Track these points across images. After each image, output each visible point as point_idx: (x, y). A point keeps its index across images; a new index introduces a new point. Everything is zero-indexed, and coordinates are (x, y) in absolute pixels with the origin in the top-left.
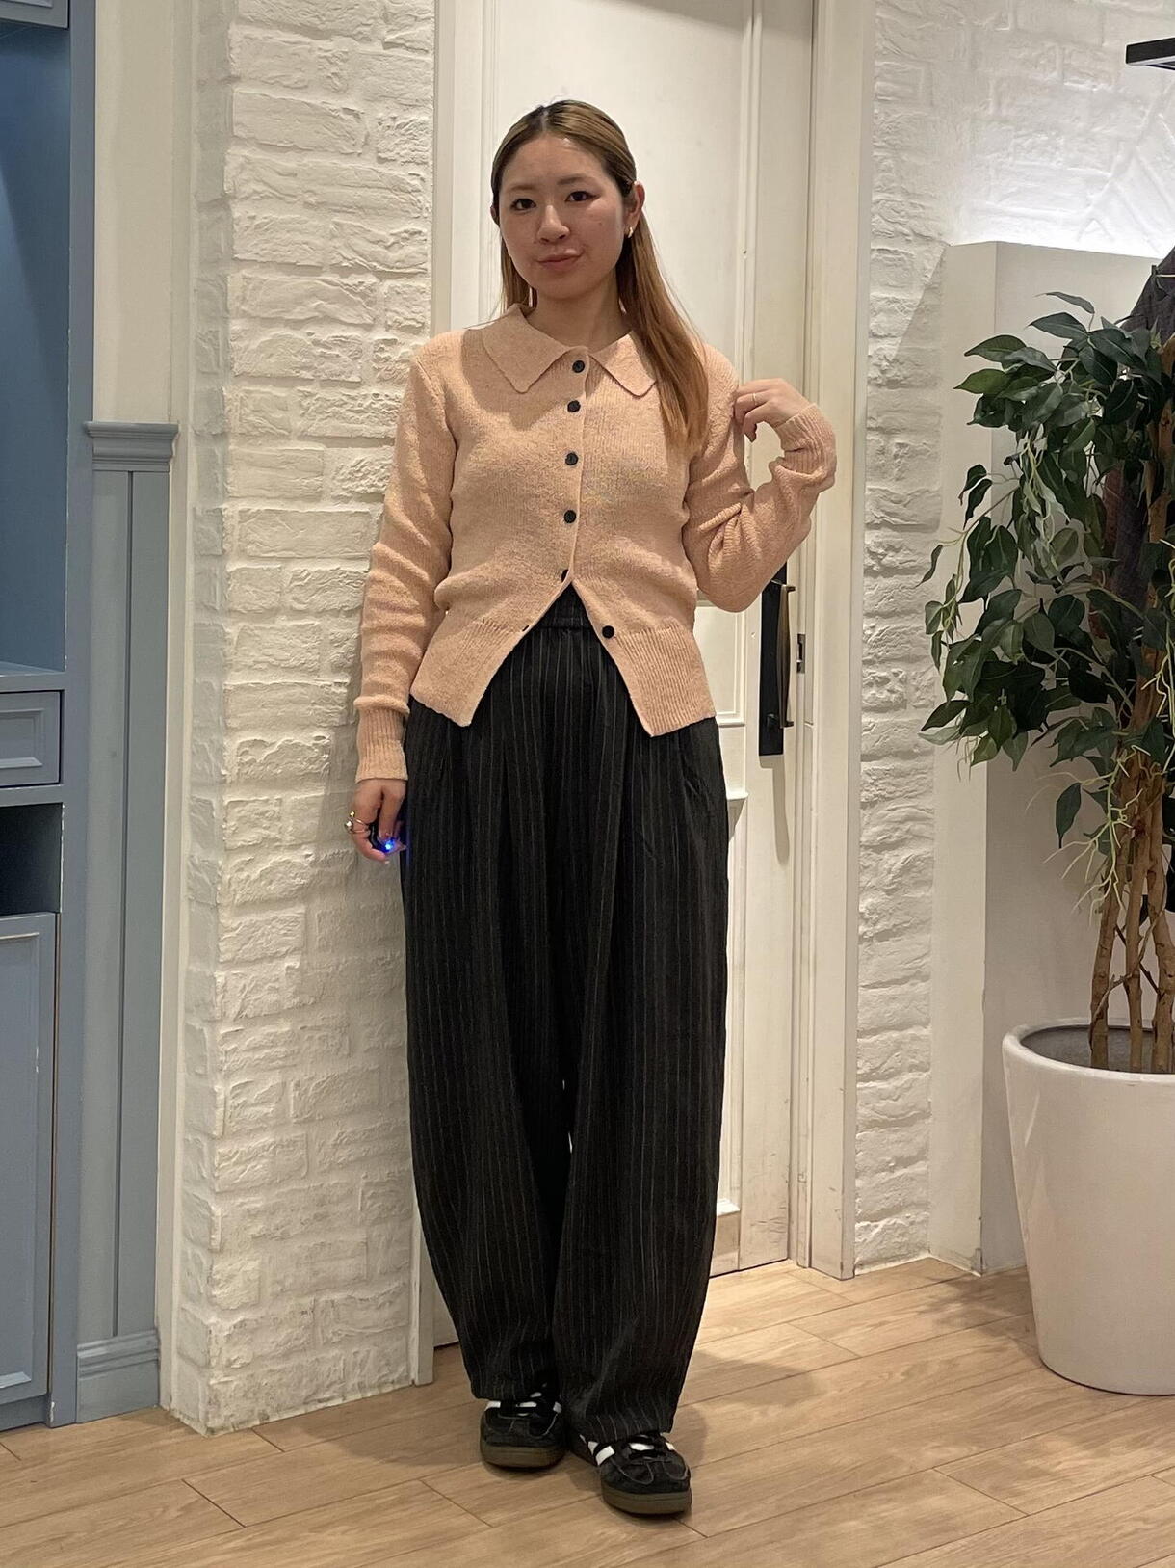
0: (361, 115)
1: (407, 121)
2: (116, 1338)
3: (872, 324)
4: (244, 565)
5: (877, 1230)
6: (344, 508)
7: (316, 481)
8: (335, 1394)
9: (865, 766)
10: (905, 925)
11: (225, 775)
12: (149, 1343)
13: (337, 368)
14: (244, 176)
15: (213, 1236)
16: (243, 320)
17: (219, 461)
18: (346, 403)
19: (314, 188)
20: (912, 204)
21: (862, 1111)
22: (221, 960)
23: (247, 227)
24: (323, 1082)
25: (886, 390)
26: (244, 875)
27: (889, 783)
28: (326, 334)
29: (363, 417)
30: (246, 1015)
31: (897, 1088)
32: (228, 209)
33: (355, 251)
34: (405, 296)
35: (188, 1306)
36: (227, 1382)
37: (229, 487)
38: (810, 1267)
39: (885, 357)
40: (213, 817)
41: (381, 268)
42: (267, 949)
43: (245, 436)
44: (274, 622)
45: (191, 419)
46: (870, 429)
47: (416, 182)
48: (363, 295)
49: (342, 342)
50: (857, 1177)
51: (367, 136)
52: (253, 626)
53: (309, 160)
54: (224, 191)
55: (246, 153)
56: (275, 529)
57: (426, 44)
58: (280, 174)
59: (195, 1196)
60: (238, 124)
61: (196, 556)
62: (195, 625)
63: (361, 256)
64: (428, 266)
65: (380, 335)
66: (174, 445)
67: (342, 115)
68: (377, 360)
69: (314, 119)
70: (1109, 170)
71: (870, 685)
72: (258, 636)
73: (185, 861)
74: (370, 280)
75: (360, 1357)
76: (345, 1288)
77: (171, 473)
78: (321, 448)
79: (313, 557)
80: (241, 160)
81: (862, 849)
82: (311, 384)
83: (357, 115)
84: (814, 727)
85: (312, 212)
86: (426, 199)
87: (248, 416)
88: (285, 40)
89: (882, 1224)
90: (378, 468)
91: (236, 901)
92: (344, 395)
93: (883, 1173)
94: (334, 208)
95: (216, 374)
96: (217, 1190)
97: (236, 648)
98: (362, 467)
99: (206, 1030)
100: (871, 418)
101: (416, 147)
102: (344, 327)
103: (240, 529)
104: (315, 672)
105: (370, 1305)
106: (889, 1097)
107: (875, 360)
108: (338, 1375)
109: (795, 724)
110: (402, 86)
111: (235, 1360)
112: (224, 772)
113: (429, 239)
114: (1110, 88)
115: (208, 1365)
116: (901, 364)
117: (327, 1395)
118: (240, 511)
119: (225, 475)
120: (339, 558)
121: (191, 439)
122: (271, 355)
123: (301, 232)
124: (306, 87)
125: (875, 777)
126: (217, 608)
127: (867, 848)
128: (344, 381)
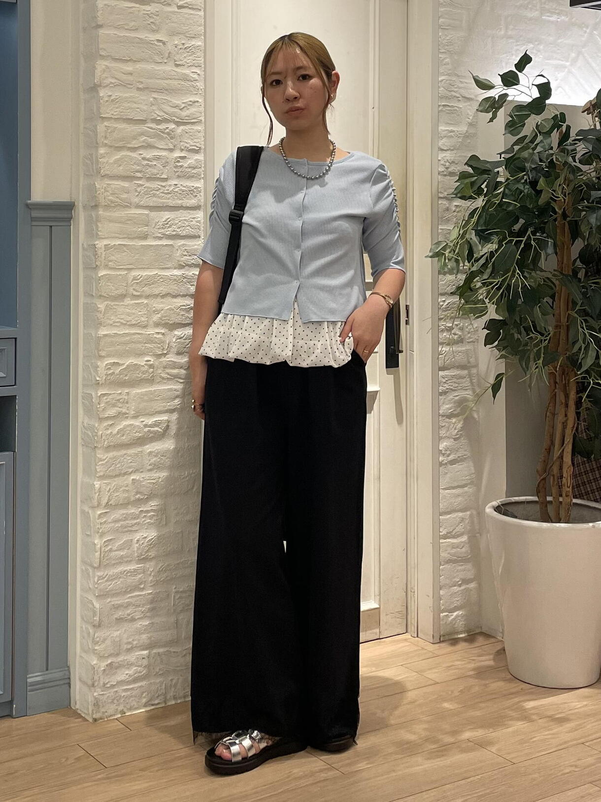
0: (166, 43)
1: (190, 45)
2: (47, 672)
3: (440, 144)
4: (108, 273)
5: (453, 617)
6: (160, 242)
7: (145, 229)
8: (160, 702)
9: (441, 373)
10: (465, 457)
11: (98, 380)
12: (65, 674)
13: (155, 171)
14: (104, 75)
15: (95, 619)
16: (104, 148)
17: (94, 220)
18: (160, 189)
19: (141, 80)
20: (461, 81)
21: (442, 554)
22: (97, 476)
23: (107, 101)
24: (152, 539)
25: (449, 177)
26: (109, 432)
27: (455, 382)
28: (149, 154)
29: (170, 195)
30: (111, 504)
31: (462, 542)
32: (97, 92)
33: (163, 111)
34: (191, 134)
35: (84, 655)
36: (103, 694)
37: (99, 233)
38: (417, 636)
39: (447, 160)
40: (93, 402)
41: (178, 120)
42: (122, 470)
43: (107, 207)
44: (123, 301)
45: (81, 198)
46: (441, 198)
47: (195, 76)
48: (168, 134)
49: (158, 158)
50: (441, 589)
51: (170, 53)
52: (113, 304)
53: (139, 66)
54: (95, 83)
55: (106, 63)
56: (124, 254)
57: (201, 6)
58: (125, 74)
59: (87, 598)
60: (101, 49)
61: (84, 268)
62: (84, 304)
63: (167, 114)
64: (202, 118)
65: (177, 154)
66: (73, 211)
67: (156, 43)
68: (176, 167)
69: (140, 45)
70: (567, 61)
71: (443, 331)
72: (115, 309)
73: (80, 424)
74: (172, 126)
75: (174, 681)
76: (164, 646)
77: (72, 227)
78: (146, 212)
79: (144, 268)
80: (104, 67)
81: (440, 417)
82: (141, 180)
83: (164, 43)
84: (415, 353)
85: (141, 92)
86: (200, 85)
87: (108, 196)
88: (126, 6)
89: (455, 614)
90: (176, 222)
91: (105, 445)
92: (159, 185)
93: (456, 587)
94: (152, 90)
95: (92, 175)
96: (97, 595)
97: (104, 315)
98: (169, 221)
99: (90, 511)
100: (441, 192)
101: (196, 59)
102: (158, 150)
103: (105, 254)
104: (145, 327)
105: (178, 656)
106: (457, 547)
107: (442, 162)
108: (162, 691)
109: (404, 351)
110: (187, 28)
111: (107, 683)
112: (98, 379)
113: (203, 106)
114: (568, 19)
115: (93, 685)
116: (457, 164)
117: (156, 702)
118: (105, 245)
119: (97, 226)
120: (157, 268)
121: (81, 209)
122: (120, 166)
123: (135, 103)
124: (137, 29)
125: (446, 379)
126: (94, 295)
127: (443, 416)
128: (159, 178)
